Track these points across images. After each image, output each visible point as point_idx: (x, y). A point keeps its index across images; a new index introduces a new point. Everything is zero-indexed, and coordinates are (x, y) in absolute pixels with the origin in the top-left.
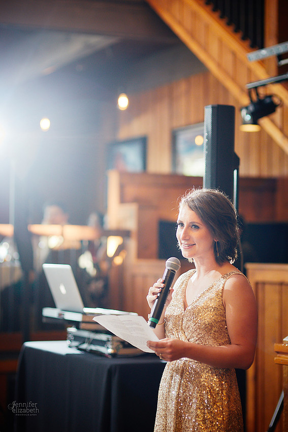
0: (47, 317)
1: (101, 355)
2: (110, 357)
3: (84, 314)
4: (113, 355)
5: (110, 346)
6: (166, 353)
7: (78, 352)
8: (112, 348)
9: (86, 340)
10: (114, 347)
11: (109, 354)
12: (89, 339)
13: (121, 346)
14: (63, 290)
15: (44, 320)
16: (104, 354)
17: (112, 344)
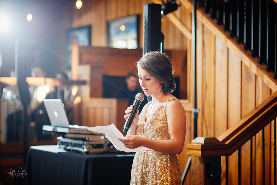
0: (45, 131)
1: (80, 152)
2: (85, 154)
3: (70, 128)
4: (87, 153)
5: (85, 147)
6: (130, 144)
7: (65, 151)
8: (86, 149)
9: (70, 144)
10: (87, 148)
11: (84, 152)
12: (71, 143)
13: (91, 147)
14: (56, 114)
15: (44, 133)
16: (81, 152)
17: (86, 146)
